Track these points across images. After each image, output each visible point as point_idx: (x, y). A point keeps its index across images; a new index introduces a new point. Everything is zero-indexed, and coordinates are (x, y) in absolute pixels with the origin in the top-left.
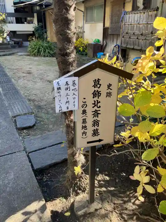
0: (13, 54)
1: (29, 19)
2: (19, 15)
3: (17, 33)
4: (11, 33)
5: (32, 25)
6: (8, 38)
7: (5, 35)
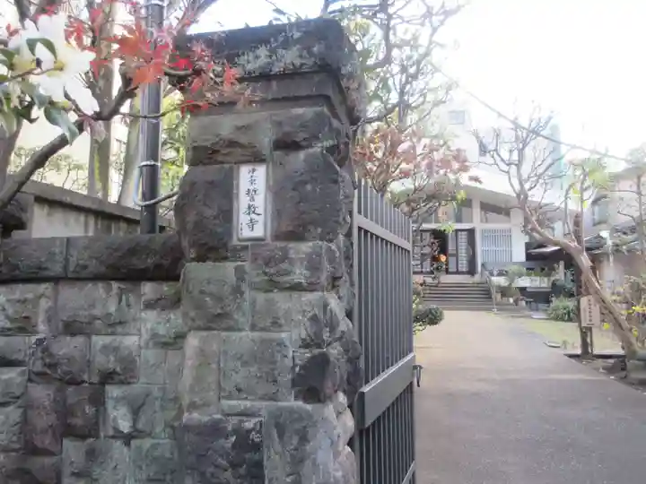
2: (531, 264)
3: (528, 290)
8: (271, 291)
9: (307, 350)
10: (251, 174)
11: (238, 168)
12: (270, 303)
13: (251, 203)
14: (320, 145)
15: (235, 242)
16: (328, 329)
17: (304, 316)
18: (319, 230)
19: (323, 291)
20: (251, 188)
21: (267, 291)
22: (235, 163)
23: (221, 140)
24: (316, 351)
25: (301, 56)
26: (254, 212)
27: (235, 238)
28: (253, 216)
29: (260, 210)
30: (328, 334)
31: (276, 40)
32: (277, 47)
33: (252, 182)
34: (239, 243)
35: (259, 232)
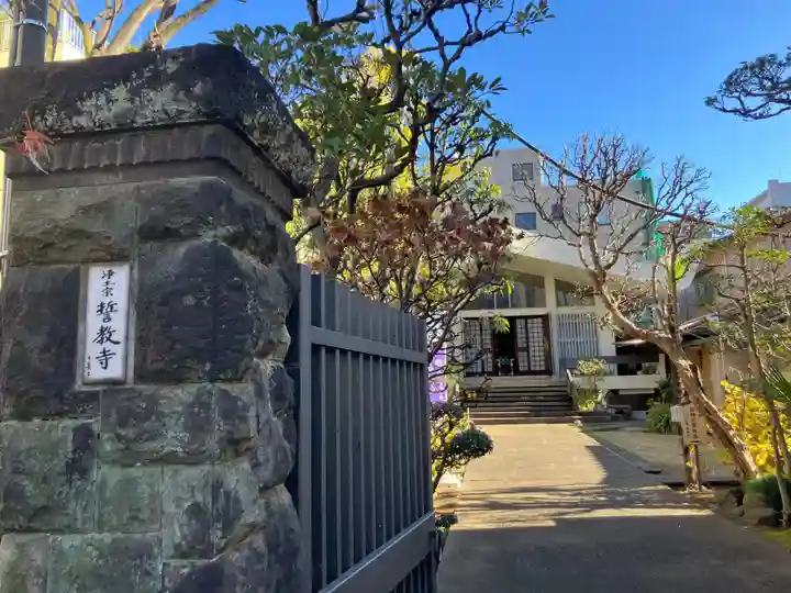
0: (616, 429)
1: (646, 365)
2: (624, 360)
3: (621, 393)
4: (611, 394)
5: (653, 376)
6: (604, 403)
7: (600, 396)
8: (131, 466)
9: (185, 562)
10: (106, 279)
11: (88, 270)
12: (130, 483)
13: (105, 325)
14: (212, 233)
15: (78, 386)
16: (220, 525)
17: (178, 506)
18: (208, 367)
19: (213, 464)
20: (107, 301)
21: (125, 466)
22: (83, 262)
23: (56, 227)
24: (200, 563)
25: (176, 100)
26: (108, 339)
27: (79, 382)
28: (108, 345)
29: (119, 336)
30: (219, 534)
31: (140, 76)
32: (141, 87)
33: (108, 292)
34: (84, 389)
35: (115, 370)
